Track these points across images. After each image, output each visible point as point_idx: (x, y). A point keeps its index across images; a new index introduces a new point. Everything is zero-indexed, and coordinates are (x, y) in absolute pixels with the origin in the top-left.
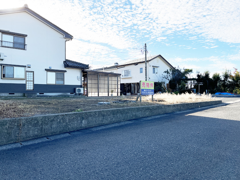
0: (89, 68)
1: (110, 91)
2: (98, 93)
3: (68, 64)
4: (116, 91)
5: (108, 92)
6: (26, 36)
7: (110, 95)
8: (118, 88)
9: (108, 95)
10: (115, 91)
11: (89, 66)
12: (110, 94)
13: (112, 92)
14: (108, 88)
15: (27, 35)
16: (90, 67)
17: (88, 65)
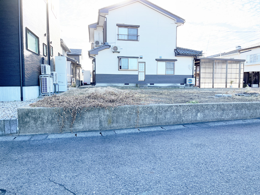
0: (203, 55)
3: (179, 52)
4: (238, 82)
5: (226, 83)
8: (240, 78)
9: (226, 87)
10: (236, 81)
12: (229, 85)
13: (231, 83)
14: (226, 78)
17: (202, 51)
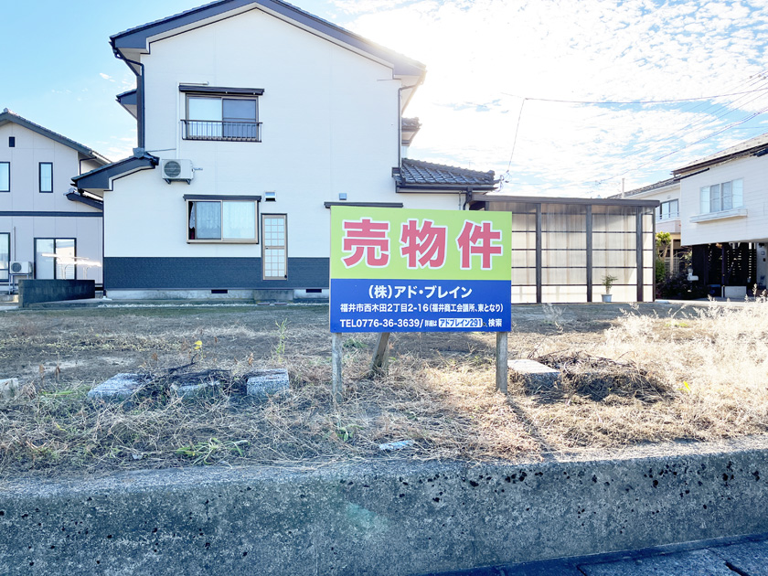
0: (495, 186)
1: (598, 277)
2: (539, 285)
4: (633, 279)
5: (589, 285)
6: (260, 92)
7: (597, 298)
8: (640, 268)
9: (589, 298)
11: (496, 178)
12: (598, 293)
13: (608, 285)
14: (589, 268)
15: (263, 91)
16: (498, 182)
17: (492, 174)
